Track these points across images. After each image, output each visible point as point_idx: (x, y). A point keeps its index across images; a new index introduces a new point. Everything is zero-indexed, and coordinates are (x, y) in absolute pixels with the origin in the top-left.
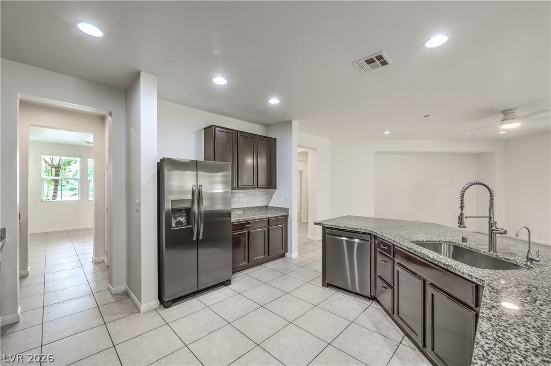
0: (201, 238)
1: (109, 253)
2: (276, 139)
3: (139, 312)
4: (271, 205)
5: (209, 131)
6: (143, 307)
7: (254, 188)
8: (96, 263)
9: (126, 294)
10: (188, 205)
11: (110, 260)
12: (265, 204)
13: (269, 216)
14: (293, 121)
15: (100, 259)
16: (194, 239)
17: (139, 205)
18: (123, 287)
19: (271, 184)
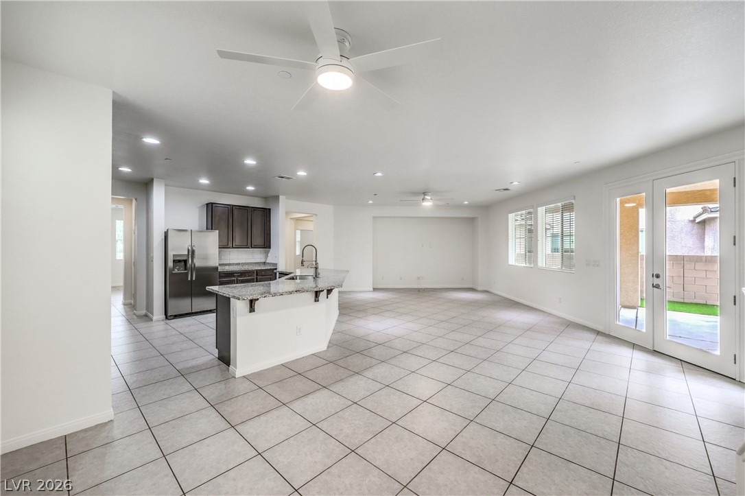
0: (194, 279)
1: (134, 296)
2: (270, 209)
3: (152, 320)
4: (267, 261)
5: (211, 207)
6: (155, 318)
7: (248, 248)
8: (124, 304)
9: (146, 316)
10: (185, 258)
11: (135, 302)
12: (263, 261)
13: (257, 268)
14: (280, 197)
15: (128, 301)
16: (189, 279)
17: (153, 258)
18: (144, 312)
19: (266, 245)
